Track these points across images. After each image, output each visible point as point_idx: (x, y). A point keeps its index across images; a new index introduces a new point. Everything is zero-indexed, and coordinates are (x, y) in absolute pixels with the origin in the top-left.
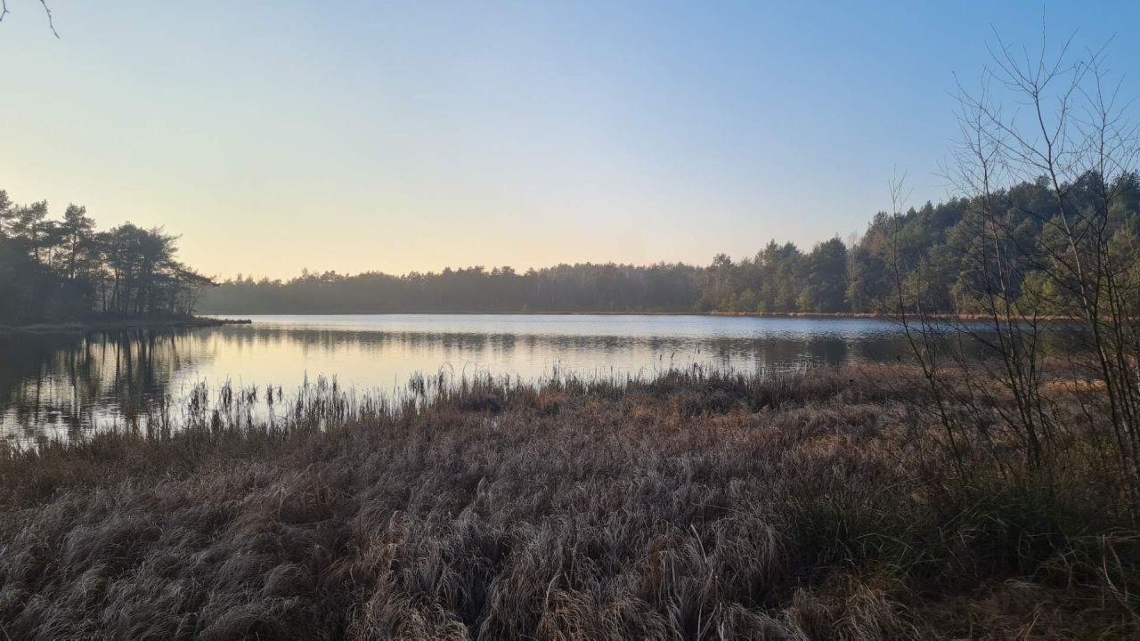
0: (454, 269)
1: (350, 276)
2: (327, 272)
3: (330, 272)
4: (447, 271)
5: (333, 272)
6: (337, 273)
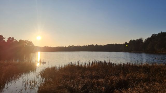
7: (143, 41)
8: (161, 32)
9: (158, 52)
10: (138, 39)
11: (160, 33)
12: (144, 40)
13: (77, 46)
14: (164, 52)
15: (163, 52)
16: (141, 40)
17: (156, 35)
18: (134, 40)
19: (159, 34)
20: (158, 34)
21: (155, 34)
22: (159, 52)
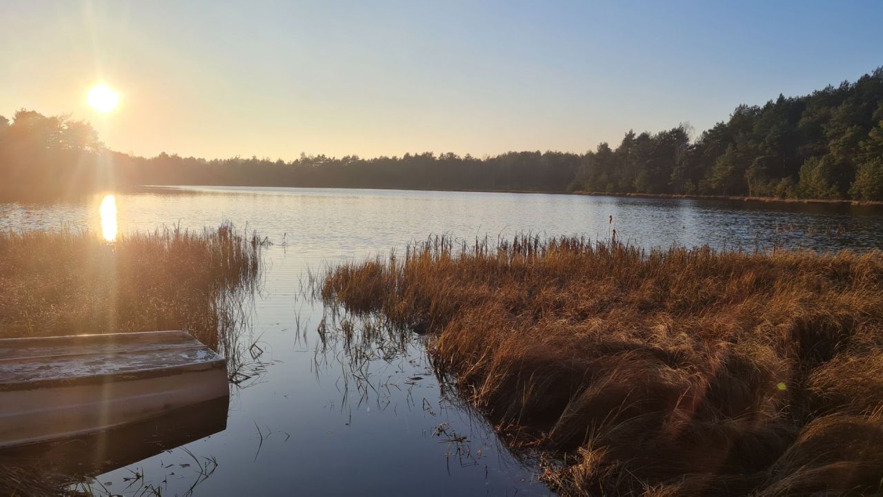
0: (412, 154)
1: (336, 159)
2: (319, 156)
3: (321, 155)
4: (407, 156)
5: (323, 155)
6: (327, 157)
7: (692, 142)
8: (781, 99)
9: (762, 199)
10: (668, 129)
11: (775, 102)
12: (694, 138)
13: (346, 159)
14: (788, 200)
15: (784, 196)
16: (679, 135)
17: (755, 110)
18: (644, 137)
19: (769, 105)
20: (762, 105)
21: (750, 105)
22: (767, 199)
